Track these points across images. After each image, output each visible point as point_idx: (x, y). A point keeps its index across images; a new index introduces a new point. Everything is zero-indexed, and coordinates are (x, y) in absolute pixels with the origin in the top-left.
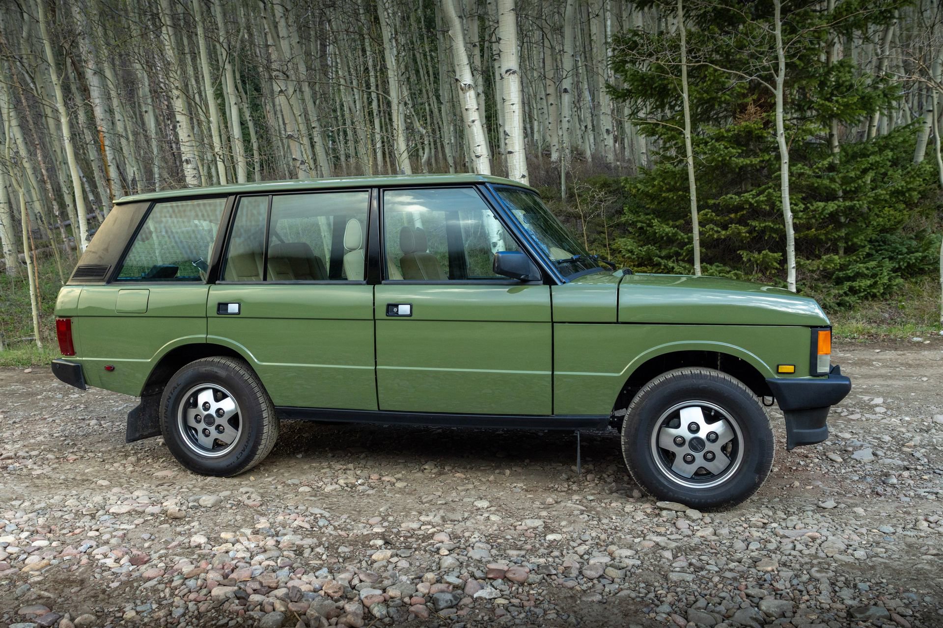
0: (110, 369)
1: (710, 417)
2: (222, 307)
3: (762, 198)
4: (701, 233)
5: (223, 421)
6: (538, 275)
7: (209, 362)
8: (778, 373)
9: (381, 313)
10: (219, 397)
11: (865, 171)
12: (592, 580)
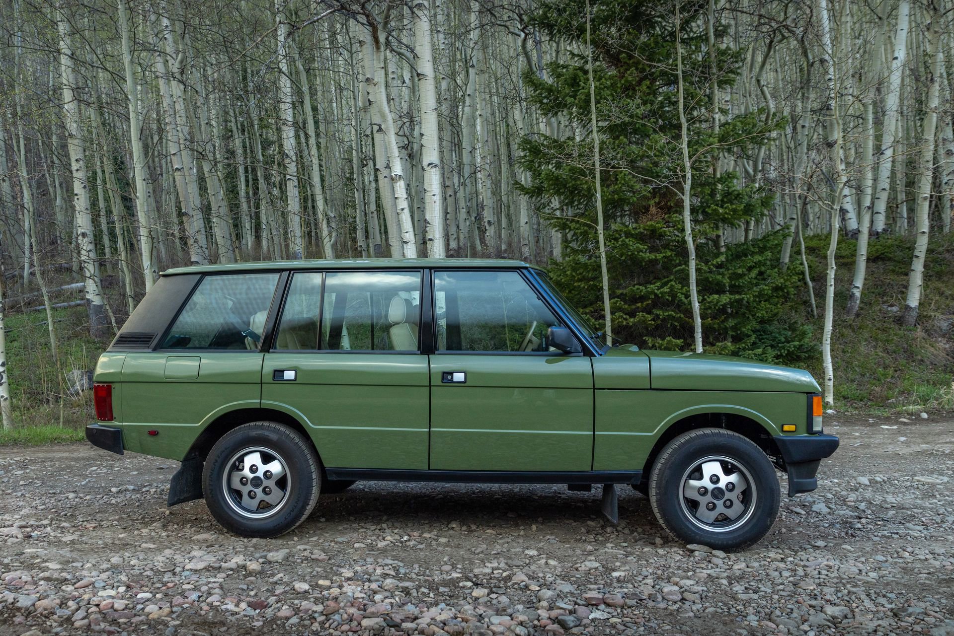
0: (154, 433)
1: (728, 471)
2: (278, 374)
3: (666, 289)
4: (612, 320)
5: (271, 483)
6: (580, 349)
7: (259, 426)
8: (783, 431)
9: (437, 380)
10: (267, 459)
11: (750, 269)
12: (676, 602)
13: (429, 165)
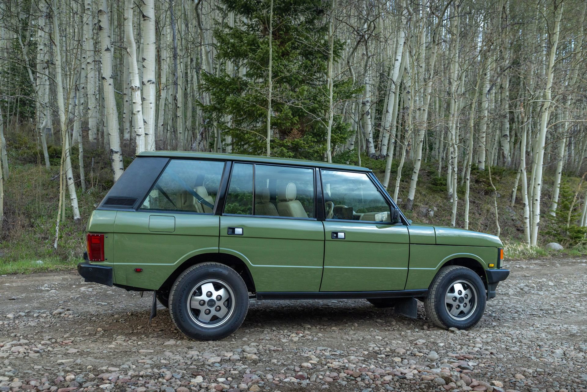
13: (149, 81)
